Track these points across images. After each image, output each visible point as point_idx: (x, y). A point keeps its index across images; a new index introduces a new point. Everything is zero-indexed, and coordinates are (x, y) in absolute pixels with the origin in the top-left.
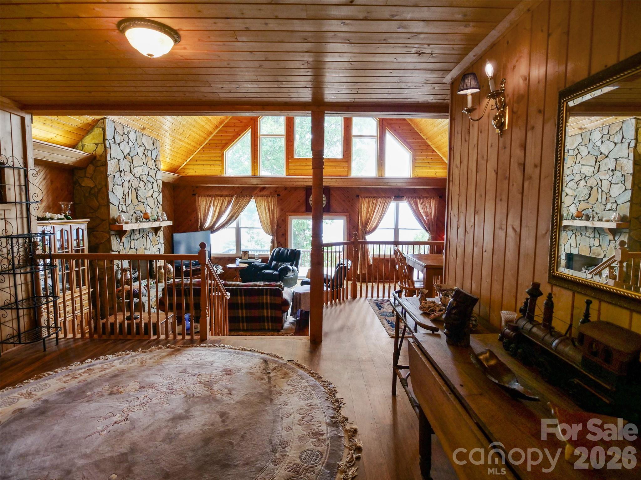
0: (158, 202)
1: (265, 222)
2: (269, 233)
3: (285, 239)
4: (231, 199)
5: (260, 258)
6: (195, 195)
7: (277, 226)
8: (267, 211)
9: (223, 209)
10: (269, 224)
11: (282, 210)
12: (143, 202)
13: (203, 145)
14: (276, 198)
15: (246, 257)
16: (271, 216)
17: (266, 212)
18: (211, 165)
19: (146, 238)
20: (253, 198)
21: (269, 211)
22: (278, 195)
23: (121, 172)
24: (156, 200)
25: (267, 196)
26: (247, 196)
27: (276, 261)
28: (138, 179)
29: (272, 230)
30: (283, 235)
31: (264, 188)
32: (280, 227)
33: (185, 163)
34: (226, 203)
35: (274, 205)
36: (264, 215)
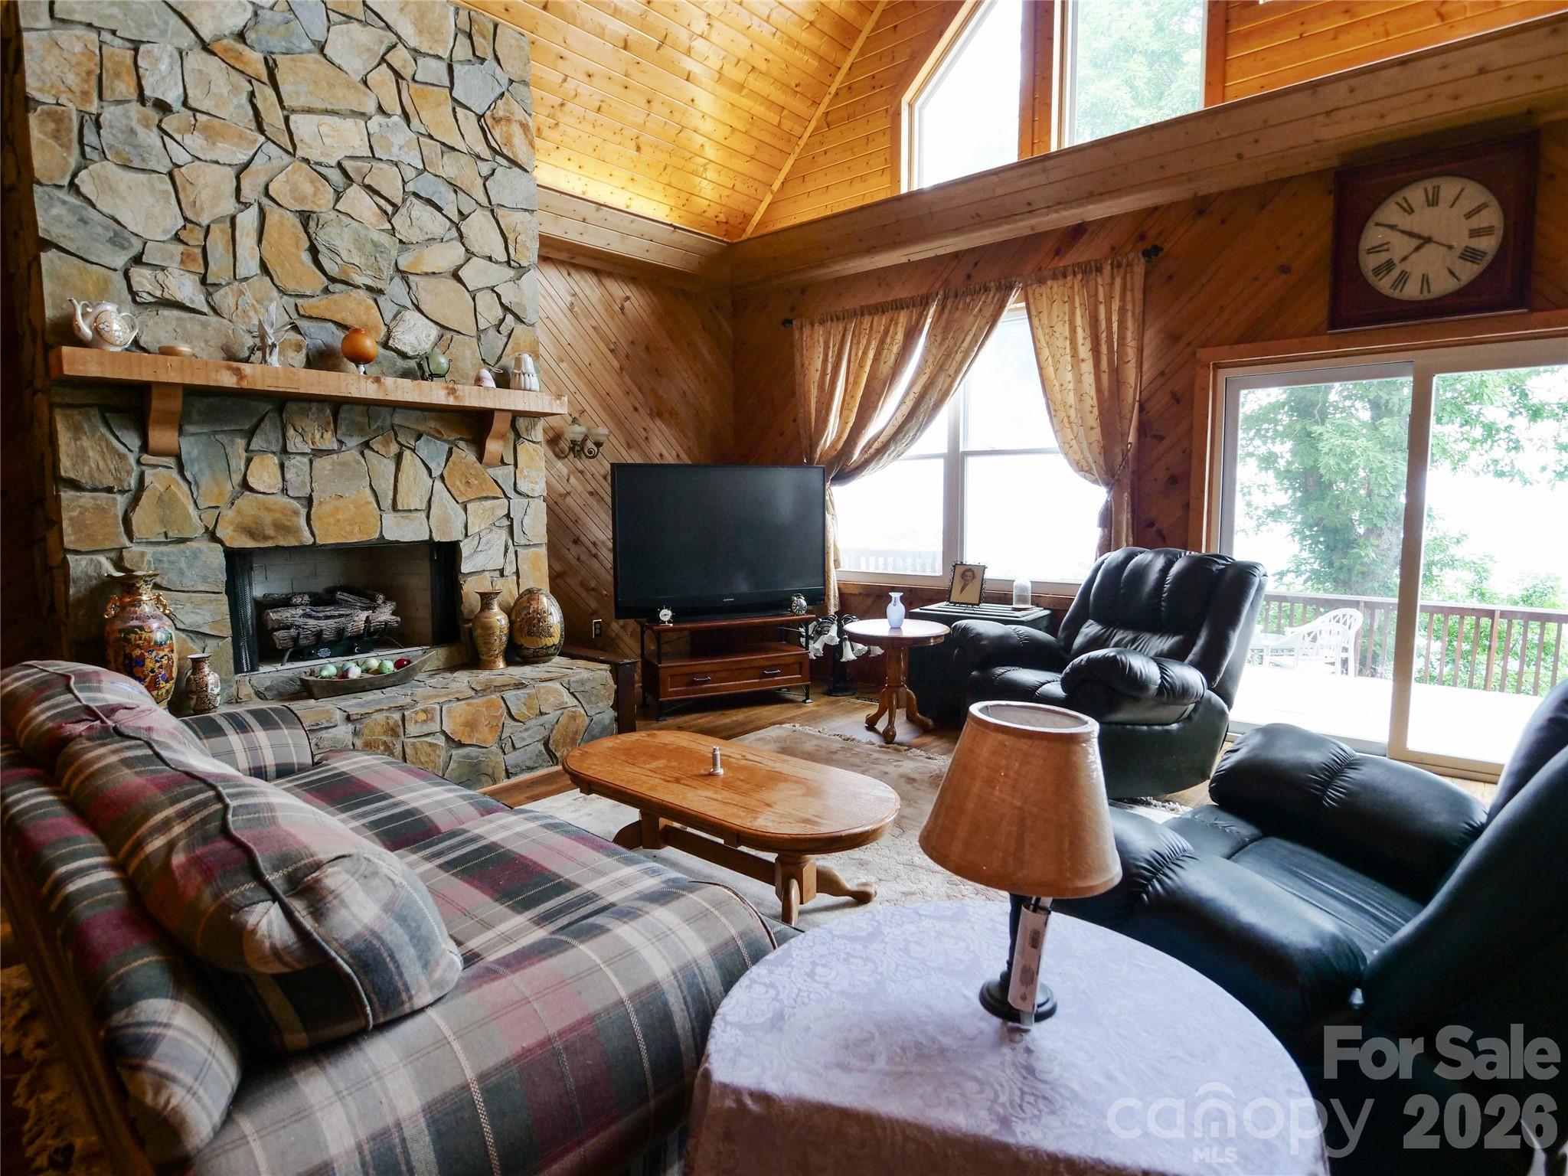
0: (506, 309)
1: (1072, 413)
2: (1090, 471)
3: (1187, 506)
4: (922, 316)
5: (1036, 601)
6: (790, 322)
7: (1143, 430)
8: (1084, 351)
9: (885, 369)
10: (1093, 419)
11: (1172, 338)
12: (375, 292)
13: (827, 100)
14: (1140, 269)
15: (972, 593)
16: (1105, 377)
17: (1075, 353)
18: (852, 181)
19: (399, 458)
20: (1015, 295)
21: (1095, 350)
22: (1152, 253)
23: (163, 107)
24: (485, 300)
25: (1089, 270)
26: (987, 290)
27: (1098, 621)
28: (335, 176)
29: (1107, 451)
30: (1173, 480)
31: (1078, 231)
32: (1161, 438)
33: (768, 198)
34: (900, 337)
35: (1122, 311)
36: (1069, 376)
